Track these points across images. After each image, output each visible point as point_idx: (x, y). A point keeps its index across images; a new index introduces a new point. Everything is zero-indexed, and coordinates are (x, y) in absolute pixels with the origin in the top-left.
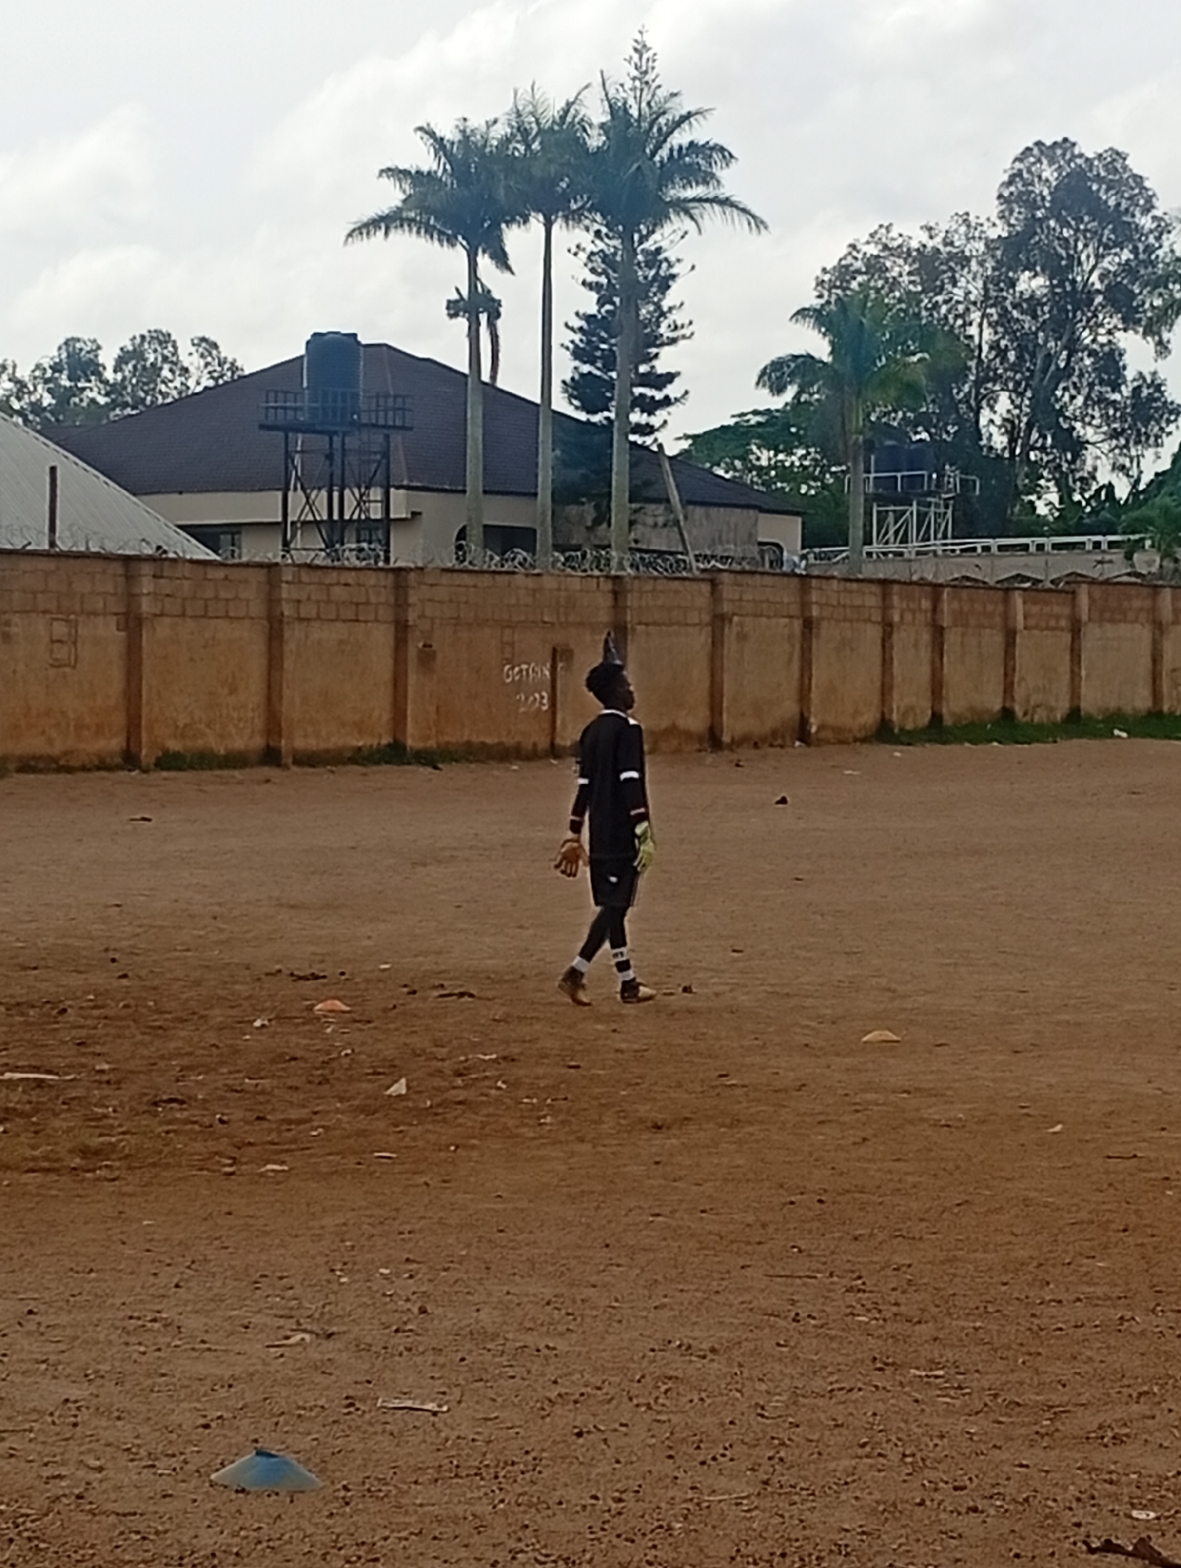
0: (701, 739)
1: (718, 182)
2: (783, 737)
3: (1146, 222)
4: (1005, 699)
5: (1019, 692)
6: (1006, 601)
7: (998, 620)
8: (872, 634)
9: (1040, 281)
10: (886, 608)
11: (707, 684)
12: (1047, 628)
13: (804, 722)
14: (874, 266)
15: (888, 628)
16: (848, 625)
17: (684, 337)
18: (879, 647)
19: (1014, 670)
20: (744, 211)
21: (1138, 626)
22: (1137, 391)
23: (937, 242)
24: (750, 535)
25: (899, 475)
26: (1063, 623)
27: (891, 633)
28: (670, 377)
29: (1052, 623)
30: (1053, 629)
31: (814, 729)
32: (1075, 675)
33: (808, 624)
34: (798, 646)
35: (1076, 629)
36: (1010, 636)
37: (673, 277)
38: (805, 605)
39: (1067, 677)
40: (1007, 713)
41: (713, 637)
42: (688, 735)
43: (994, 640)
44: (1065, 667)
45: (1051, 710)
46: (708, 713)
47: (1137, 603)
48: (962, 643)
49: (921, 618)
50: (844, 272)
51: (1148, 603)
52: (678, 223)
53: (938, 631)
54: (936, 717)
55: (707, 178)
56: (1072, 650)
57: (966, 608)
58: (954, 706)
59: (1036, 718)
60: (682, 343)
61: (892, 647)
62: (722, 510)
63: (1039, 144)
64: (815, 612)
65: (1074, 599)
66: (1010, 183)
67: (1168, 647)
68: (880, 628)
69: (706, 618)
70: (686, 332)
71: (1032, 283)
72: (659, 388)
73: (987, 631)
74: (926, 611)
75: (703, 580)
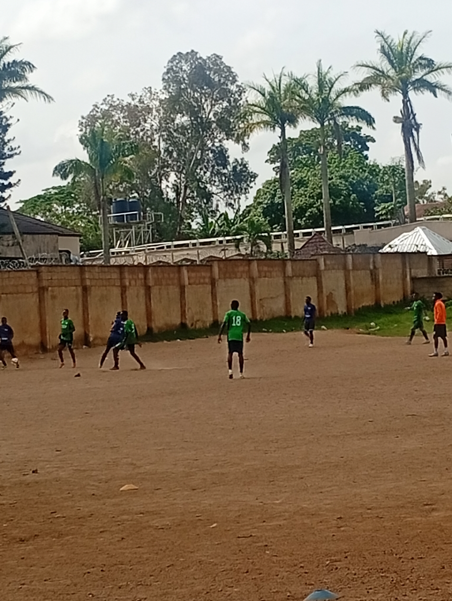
0: (37, 347)
1: (26, 79)
3: (233, 88)
4: (182, 319)
5: (188, 315)
6: (179, 272)
7: (176, 281)
8: (116, 291)
9: (186, 118)
10: (122, 279)
11: (38, 321)
12: (200, 283)
13: (86, 336)
14: (106, 115)
15: (124, 289)
16: (104, 288)
17: (16, 154)
18: (120, 298)
19: (185, 304)
20: (42, 92)
21: (242, 279)
22: (235, 168)
23: (136, 102)
24: (55, 247)
25: (125, 214)
26: (207, 280)
27: (125, 291)
28: (11, 174)
29: (202, 281)
30: (203, 284)
31: (91, 339)
32: (214, 305)
33: (85, 289)
34: (81, 300)
35: (213, 283)
36: (182, 288)
37: (9, 125)
38: (83, 280)
39: (210, 307)
40: (183, 325)
41: (40, 298)
42: (30, 347)
43: (175, 291)
44: (209, 302)
45: (204, 322)
46: (39, 335)
47: (241, 269)
48: (159, 292)
49: (139, 282)
50: (92, 119)
51: (247, 268)
52: (9, 100)
53: (148, 289)
54: (150, 329)
55: (21, 77)
56: (212, 293)
57: (160, 277)
58: (158, 323)
59: (197, 326)
60: (15, 157)
61: (126, 297)
62: (40, 236)
63: (179, 53)
64: (88, 283)
65: (211, 269)
66: (168, 73)
67: (257, 289)
68: (120, 288)
69: (36, 289)
70: (17, 151)
71: (182, 120)
72: (6, 179)
73: (171, 287)
74: (141, 279)
75: (32, 271)
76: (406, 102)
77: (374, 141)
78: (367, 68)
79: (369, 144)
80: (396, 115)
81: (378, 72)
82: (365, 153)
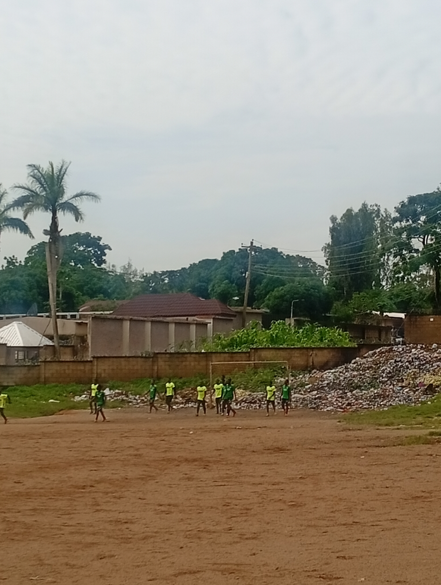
76: (54, 218)
77: (110, 249)
78: (23, 190)
79: (106, 251)
80: (45, 229)
81: (33, 193)
82: (104, 258)
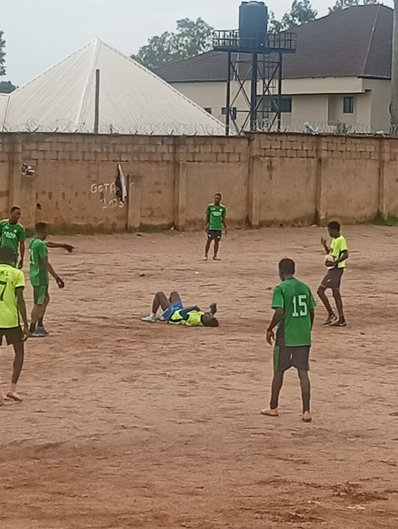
0: (239, 222)
2: (302, 221)
8: (372, 166)
10: (381, 152)
11: (245, 193)
13: (317, 214)
16: (352, 161)
18: (377, 173)
27: (383, 166)
31: (322, 217)
33: (320, 161)
34: (313, 173)
38: (318, 151)
41: (248, 169)
46: (244, 208)
61: (383, 173)
64: (324, 155)
68: (377, 163)
